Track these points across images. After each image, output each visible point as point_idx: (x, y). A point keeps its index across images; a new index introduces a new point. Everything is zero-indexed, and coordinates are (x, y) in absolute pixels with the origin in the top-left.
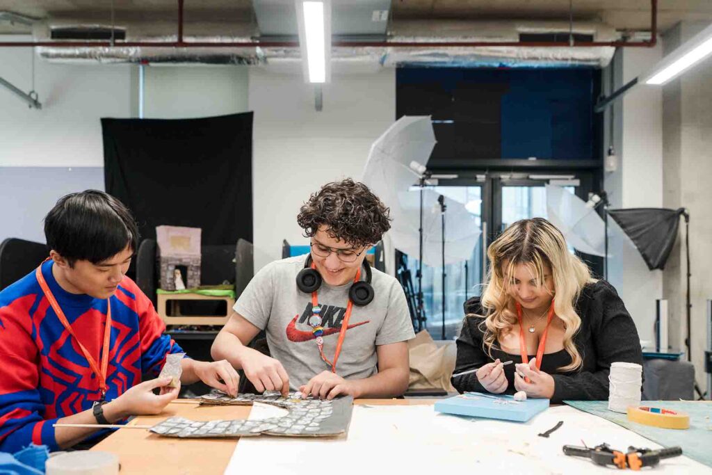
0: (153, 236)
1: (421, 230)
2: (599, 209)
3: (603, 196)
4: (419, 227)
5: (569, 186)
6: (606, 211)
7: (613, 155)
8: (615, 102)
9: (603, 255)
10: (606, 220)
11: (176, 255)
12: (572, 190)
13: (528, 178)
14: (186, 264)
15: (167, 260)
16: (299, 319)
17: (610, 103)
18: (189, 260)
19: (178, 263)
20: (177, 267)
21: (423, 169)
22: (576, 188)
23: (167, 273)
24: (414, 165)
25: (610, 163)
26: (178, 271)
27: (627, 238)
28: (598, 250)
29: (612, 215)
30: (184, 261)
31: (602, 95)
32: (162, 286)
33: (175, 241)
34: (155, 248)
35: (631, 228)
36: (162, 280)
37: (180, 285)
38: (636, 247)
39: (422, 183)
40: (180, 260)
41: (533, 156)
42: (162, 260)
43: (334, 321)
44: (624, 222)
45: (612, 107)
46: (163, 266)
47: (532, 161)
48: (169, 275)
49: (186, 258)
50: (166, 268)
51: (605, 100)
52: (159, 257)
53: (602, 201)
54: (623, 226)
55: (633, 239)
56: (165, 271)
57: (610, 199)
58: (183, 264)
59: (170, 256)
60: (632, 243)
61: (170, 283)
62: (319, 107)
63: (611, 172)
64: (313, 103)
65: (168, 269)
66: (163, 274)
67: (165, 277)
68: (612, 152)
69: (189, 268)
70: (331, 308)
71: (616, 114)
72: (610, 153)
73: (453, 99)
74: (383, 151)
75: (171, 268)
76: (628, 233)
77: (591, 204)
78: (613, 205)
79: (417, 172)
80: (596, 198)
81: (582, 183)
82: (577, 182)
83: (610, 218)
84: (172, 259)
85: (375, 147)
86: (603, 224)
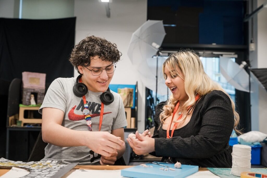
0: (21, 77)
1: (157, 77)
2: (246, 68)
3: (248, 62)
4: (156, 75)
5: (233, 58)
6: (249, 69)
7: (253, 43)
8: (254, 16)
9: (248, 91)
10: (249, 74)
11: (32, 87)
12: (234, 60)
13: (212, 54)
14: (37, 92)
15: (27, 89)
16: (76, 108)
17: (252, 17)
18: (38, 90)
19: (33, 91)
20: (32, 93)
21: (158, 46)
22: (236, 59)
23: (26, 96)
24: (154, 44)
25: (252, 47)
26: (33, 96)
27: (260, 83)
28: (246, 89)
29: (252, 72)
30: (36, 90)
31: (247, 13)
32: (24, 102)
33: (32, 79)
34: (21, 83)
35: (262, 78)
36: (23, 100)
37: (33, 102)
38: (264, 88)
39: (158, 54)
40: (34, 90)
41: (214, 43)
42: (24, 89)
43: (95, 110)
44: (258, 75)
45: (252, 19)
46: (25, 92)
47: (214, 45)
48: (28, 97)
49: (37, 89)
50: (26, 94)
51: (249, 16)
52: (23, 88)
53: (248, 65)
54: (258, 77)
55: (263, 84)
56: (26, 95)
57: (251, 64)
58: (35, 92)
59: (28, 87)
60: (262, 86)
61: (28, 102)
62: (109, 15)
63: (252, 51)
64: (105, 13)
65: (27, 94)
66: (24, 96)
67: (25, 98)
68: (253, 41)
69: (39, 94)
70: (94, 103)
71: (254, 23)
72: (252, 42)
73: (176, 15)
74: (139, 38)
75: (29, 94)
76: (260, 81)
77: (242, 66)
78: (253, 67)
79: (155, 48)
80: (244, 63)
81: (238, 56)
82: (236, 56)
83: (251, 73)
84: (29, 89)
85: (134, 35)
86: (248, 75)
